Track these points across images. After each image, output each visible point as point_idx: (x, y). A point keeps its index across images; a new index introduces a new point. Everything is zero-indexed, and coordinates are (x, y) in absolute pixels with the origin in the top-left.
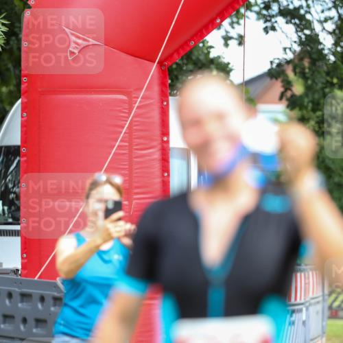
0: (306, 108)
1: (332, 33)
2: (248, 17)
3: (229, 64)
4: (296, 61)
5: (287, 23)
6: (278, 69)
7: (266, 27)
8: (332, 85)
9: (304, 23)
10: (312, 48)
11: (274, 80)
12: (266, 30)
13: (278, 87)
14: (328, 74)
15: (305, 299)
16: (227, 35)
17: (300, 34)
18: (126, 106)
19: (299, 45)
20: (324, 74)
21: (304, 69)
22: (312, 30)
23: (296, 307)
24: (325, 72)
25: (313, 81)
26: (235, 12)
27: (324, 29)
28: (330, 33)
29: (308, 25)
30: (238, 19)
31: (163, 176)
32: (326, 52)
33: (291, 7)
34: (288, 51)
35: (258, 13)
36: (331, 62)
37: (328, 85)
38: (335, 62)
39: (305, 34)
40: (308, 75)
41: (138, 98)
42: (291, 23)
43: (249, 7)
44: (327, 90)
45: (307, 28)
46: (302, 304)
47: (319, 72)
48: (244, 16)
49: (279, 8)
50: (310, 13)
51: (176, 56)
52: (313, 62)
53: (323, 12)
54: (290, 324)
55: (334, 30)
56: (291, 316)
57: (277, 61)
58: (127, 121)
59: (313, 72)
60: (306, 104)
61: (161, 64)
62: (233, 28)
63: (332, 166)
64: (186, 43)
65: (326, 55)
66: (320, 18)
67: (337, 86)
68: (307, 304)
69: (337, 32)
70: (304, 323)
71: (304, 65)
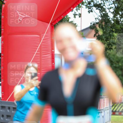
0: (103, 40)
1: (113, 13)
2: (82, 7)
3: (76, 24)
4: (100, 23)
5: (96, 9)
6: (93, 26)
7: (89, 11)
8: (113, 31)
9: (103, 9)
10: (105, 18)
11: (92, 30)
12: (89, 12)
13: (93, 32)
14: (111, 27)
15: (103, 108)
16: (75, 14)
17: (101, 13)
18: (39, 39)
19: (101, 17)
20: (110, 28)
21: (103, 26)
22: (106, 12)
23: (100, 111)
24: (110, 27)
25: (106, 30)
26: (78, 5)
27: (110, 11)
28: (112, 13)
29: (104, 10)
30: (79, 8)
31: (52, 64)
32: (110, 19)
33: (98, 3)
34: (97, 19)
35: (86, 6)
36: (112, 23)
37: (111, 31)
38: (114, 23)
39: (103, 13)
40: (104, 28)
41: (43, 36)
42: (98, 9)
43: (83, 3)
44: (111, 33)
45: (104, 11)
46: (102, 110)
47: (108, 27)
48: (81, 7)
49: (94, 4)
50: (105, 5)
51: (57, 21)
52: (106, 23)
53: (109, 5)
54: (98, 117)
55: (113, 12)
56: (98, 114)
57: (93, 23)
58: (39, 44)
59: (106, 27)
60: (103, 38)
61: (51, 24)
62: (77, 11)
63: (113, 60)
64: (60, 17)
65: (111, 21)
66: (108, 7)
67: (114, 32)
68: (104, 110)
69: (114, 12)
70: (103, 117)
71: (102, 24)
